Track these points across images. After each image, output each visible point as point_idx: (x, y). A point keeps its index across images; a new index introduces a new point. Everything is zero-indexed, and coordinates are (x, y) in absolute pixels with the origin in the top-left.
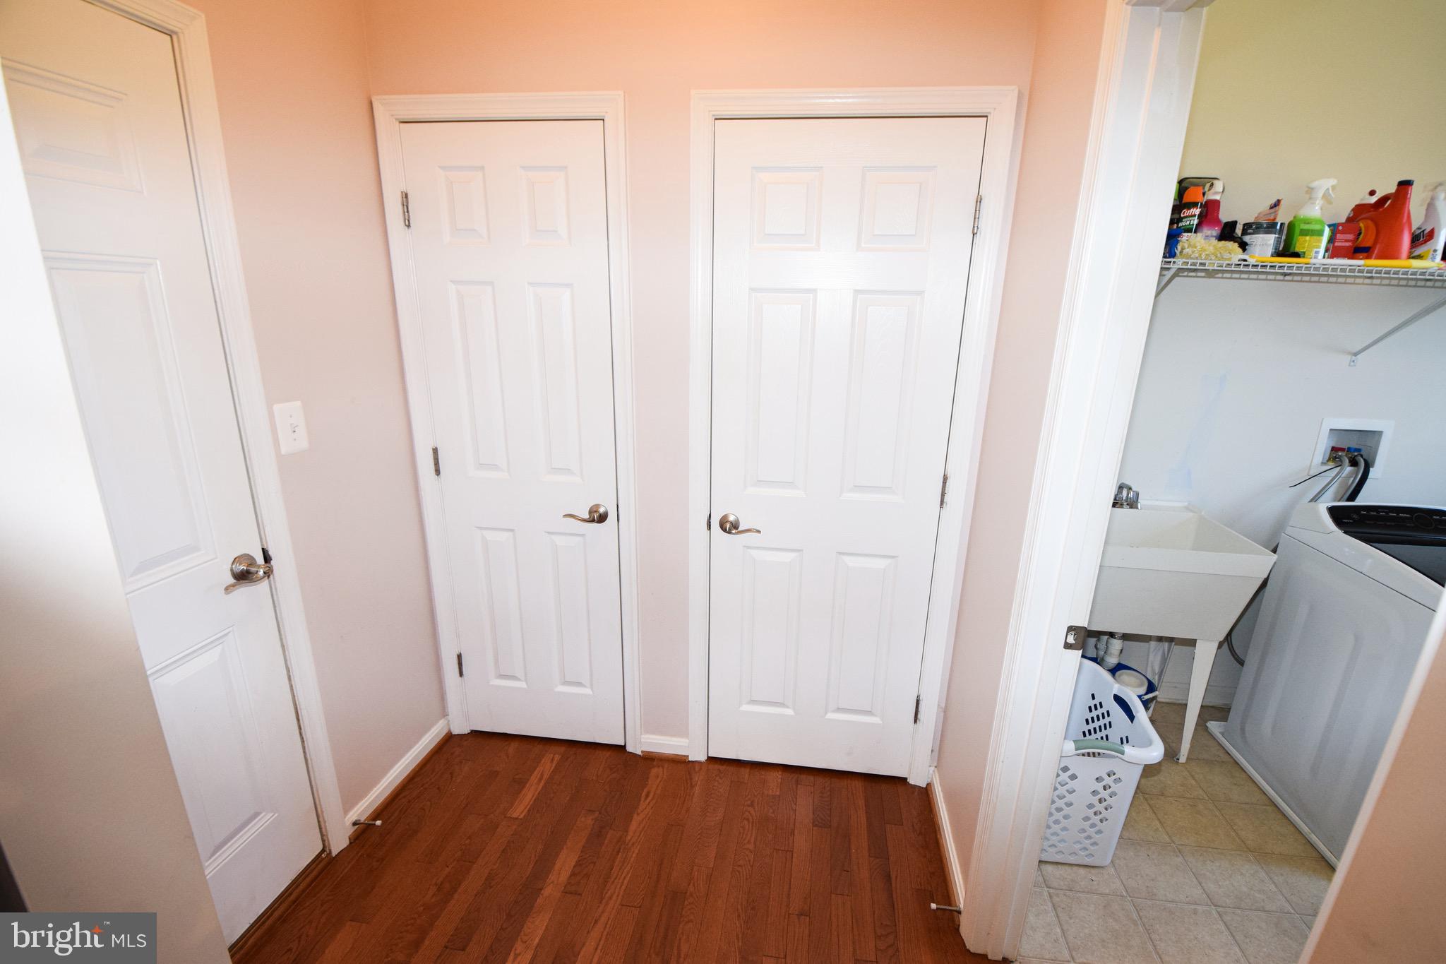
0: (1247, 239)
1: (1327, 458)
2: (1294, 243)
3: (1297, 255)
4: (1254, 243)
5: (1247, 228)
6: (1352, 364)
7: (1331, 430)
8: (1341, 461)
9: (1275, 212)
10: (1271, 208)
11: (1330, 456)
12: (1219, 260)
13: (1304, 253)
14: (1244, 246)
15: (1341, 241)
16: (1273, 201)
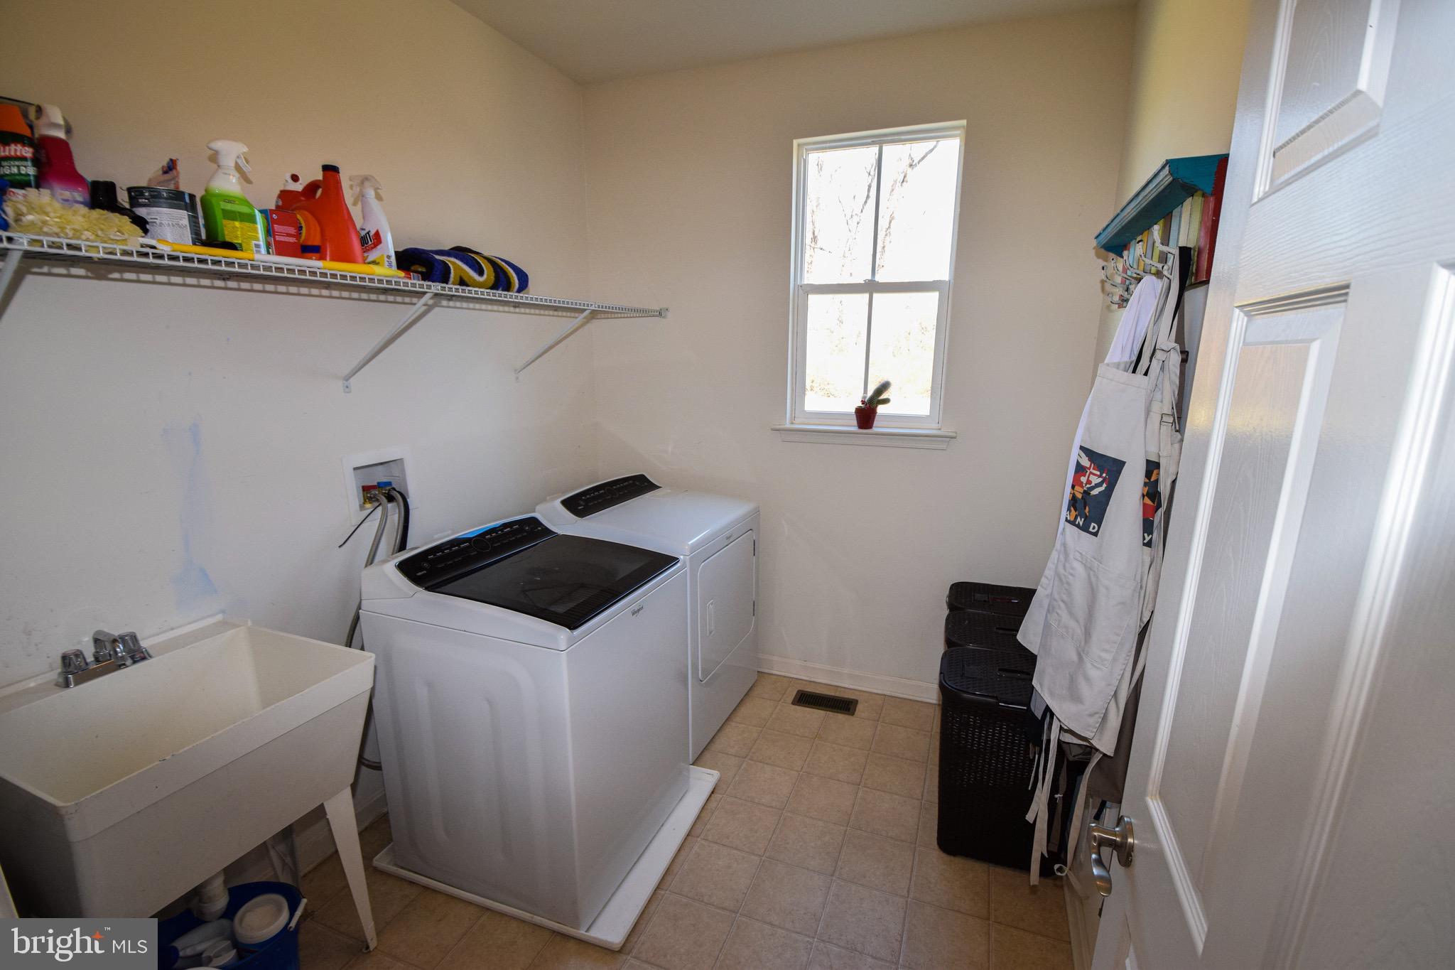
0: (142, 212)
1: (362, 501)
2: (219, 230)
3: (231, 246)
4: (158, 221)
5: (136, 194)
6: (347, 390)
7: (355, 469)
8: (377, 500)
9: (173, 179)
10: (165, 172)
11: (364, 497)
12: (105, 242)
13: (240, 244)
14: (142, 224)
15: (281, 234)
16: (165, 162)
